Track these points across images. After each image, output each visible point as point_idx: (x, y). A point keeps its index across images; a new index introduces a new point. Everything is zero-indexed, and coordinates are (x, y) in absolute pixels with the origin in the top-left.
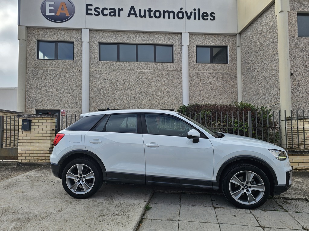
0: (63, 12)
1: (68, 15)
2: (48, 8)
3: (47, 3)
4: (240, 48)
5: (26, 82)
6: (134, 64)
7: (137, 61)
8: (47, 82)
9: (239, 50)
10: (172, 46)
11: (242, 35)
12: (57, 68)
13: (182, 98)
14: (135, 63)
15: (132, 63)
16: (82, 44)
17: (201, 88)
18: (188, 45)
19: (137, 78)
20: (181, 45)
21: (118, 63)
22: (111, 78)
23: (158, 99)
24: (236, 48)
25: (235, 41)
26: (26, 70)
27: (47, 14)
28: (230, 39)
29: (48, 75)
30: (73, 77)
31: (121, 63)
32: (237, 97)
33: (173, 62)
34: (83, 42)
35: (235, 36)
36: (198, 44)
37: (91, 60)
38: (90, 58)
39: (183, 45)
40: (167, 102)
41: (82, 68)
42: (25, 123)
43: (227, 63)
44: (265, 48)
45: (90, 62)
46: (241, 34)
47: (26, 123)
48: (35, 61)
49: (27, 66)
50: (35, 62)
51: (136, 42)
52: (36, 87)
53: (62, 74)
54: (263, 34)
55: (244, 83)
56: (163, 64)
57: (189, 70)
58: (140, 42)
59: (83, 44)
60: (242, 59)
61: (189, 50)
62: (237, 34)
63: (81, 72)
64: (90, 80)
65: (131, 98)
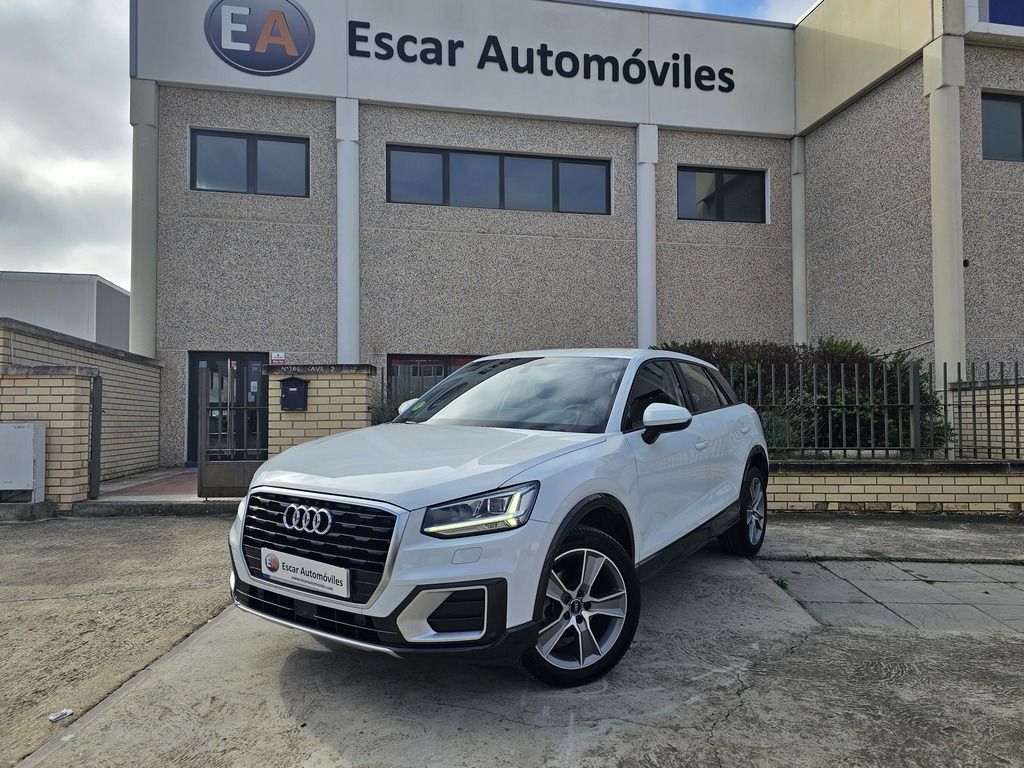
0: (276, 41)
1: (292, 51)
2: (227, 28)
3: (227, 11)
4: (801, 177)
5: (157, 261)
6: (495, 215)
7: (502, 206)
8: (226, 262)
9: (798, 185)
10: (607, 163)
11: (809, 142)
12: (258, 219)
13: (635, 321)
14: (499, 213)
15: (490, 212)
16: (336, 148)
17: (691, 293)
18: (655, 164)
19: (504, 259)
20: (634, 162)
21: (448, 212)
22: (424, 258)
23: (566, 326)
24: (790, 176)
25: (786, 156)
26: (158, 223)
27: (224, 46)
28: (773, 150)
29: (228, 243)
30: (308, 250)
31: (458, 211)
32: (792, 324)
33: (608, 212)
34: (340, 140)
35: (788, 143)
36: (684, 162)
37: (365, 199)
38: (361, 192)
39: (640, 163)
40: (591, 334)
41: (336, 224)
42: (291, 389)
43: (764, 221)
44: (887, 185)
45: (360, 205)
46: (804, 137)
47: (295, 389)
48: (187, 194)
49: (161, 210)
50: (187, 200)
51: (502, 148)
52: (189, 278)
53: (272, 240)
54: (879, 142)
55: (814, 281)
56: (581, 217)
57: (658, 237)
58: (513, 149)
59: (340, 146)
60: (807, 210)
61: (658, 179)
62: (795, 136)
63: (333, 235)
64: (361, 263)
65: (486, 319)
